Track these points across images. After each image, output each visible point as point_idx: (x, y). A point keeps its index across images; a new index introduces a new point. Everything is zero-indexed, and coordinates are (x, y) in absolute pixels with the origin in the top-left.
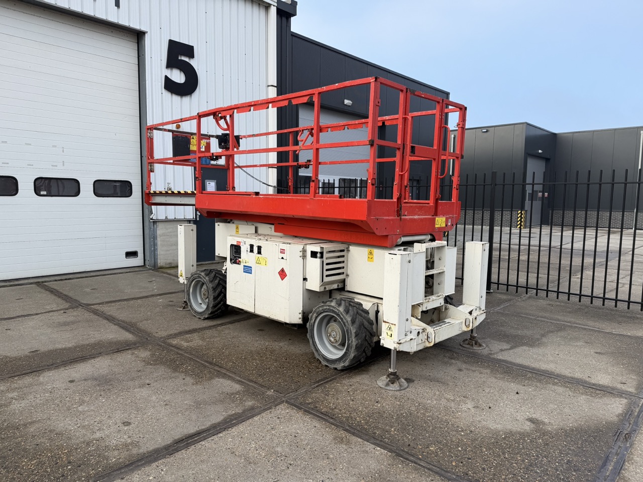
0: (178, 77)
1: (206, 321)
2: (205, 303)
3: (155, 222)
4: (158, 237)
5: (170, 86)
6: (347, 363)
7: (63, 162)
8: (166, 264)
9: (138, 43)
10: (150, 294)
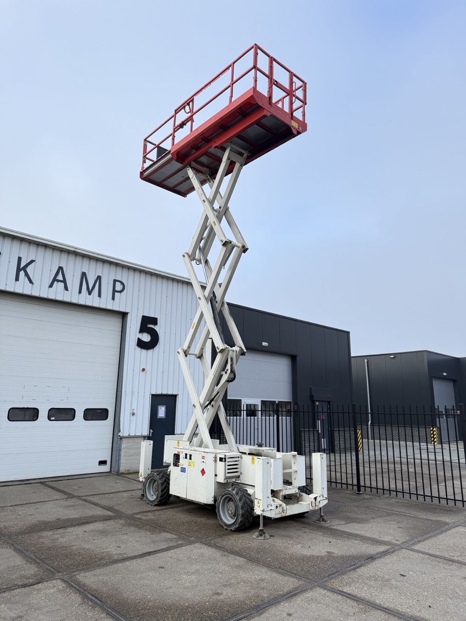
0: (146, 338)
1: (155, 507)
2: (155, 495)
3: (121, 438)
4: (122, 449)
5: (141, 344)
6: (237, 526)
7: (68, 397)
8: (126, 471)
9: (123, 319)
10: (117, 490)
